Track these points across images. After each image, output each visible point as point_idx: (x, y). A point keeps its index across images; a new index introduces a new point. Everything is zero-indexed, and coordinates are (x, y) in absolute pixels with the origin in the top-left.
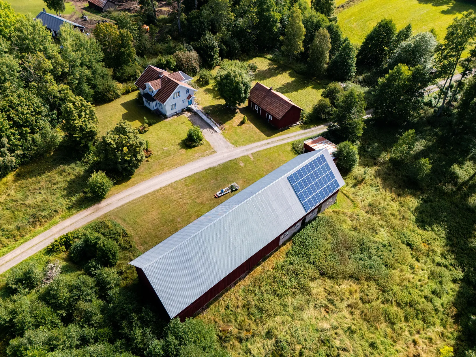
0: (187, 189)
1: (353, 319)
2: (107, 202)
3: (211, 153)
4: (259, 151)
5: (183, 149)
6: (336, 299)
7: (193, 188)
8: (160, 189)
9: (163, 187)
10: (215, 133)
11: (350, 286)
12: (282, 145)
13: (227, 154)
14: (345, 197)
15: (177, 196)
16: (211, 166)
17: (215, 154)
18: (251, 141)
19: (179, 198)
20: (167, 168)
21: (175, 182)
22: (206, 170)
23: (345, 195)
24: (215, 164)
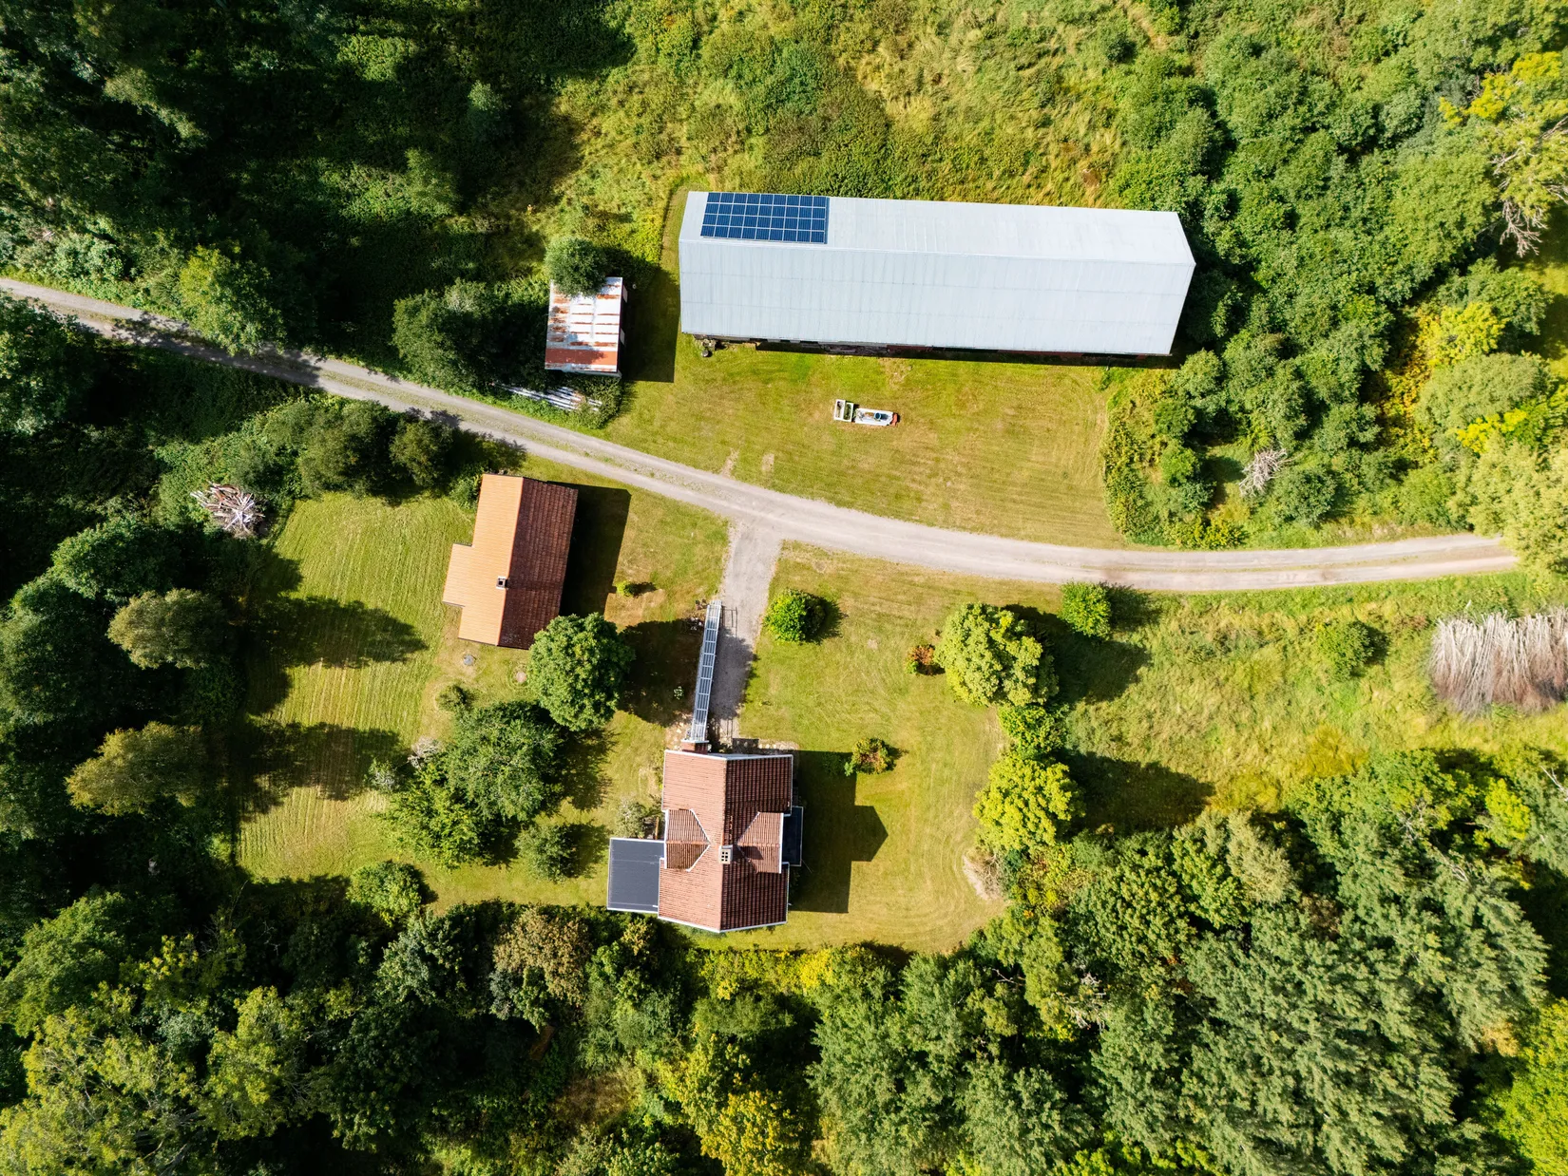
0: (927, 485)
1: (917, 38)
2: (1086, 575)
3: (797, 546)
4: (696, 466)
5: (842, 610)
6: (910, 81)
7: (914, 480)
8: (973, 530)
9: (964, 528)
10: (728, 607)
11: (865, 77)
12: (627, 445)
13: (770, 516)
14: (671, 214)
15: (957, 486)
16: (831, 510)
17: (791, 537)
18: (679, 515)
19: (960, 475)
20: (916, 579)
21: (933, 525)
22: (849, 505)
23: (665, 218)
24: (822, 507)
